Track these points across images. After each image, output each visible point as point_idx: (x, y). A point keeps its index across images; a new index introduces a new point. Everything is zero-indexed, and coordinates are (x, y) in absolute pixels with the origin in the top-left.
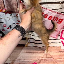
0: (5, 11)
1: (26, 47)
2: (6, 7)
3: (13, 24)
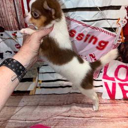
1: (32, 95)
3: (6, 52)
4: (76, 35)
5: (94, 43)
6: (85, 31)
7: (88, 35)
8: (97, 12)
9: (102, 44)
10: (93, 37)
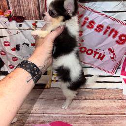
0: (9, 14)
1: (48, 88)
2: (11, 7)
3: (23, 44)
4: (95, 26)
5: (114, 37)
6: (105, 22)
7: (108, 28)
8: (119, 2)
9: (123, 38)
10: (113, 30)
